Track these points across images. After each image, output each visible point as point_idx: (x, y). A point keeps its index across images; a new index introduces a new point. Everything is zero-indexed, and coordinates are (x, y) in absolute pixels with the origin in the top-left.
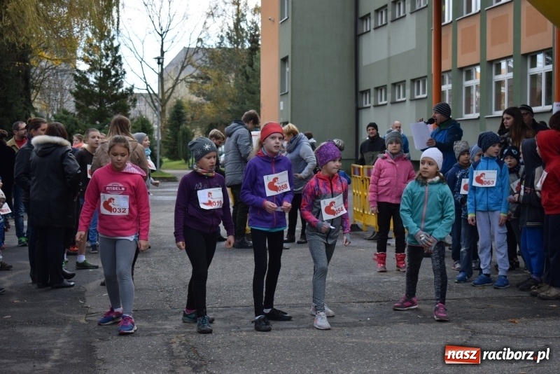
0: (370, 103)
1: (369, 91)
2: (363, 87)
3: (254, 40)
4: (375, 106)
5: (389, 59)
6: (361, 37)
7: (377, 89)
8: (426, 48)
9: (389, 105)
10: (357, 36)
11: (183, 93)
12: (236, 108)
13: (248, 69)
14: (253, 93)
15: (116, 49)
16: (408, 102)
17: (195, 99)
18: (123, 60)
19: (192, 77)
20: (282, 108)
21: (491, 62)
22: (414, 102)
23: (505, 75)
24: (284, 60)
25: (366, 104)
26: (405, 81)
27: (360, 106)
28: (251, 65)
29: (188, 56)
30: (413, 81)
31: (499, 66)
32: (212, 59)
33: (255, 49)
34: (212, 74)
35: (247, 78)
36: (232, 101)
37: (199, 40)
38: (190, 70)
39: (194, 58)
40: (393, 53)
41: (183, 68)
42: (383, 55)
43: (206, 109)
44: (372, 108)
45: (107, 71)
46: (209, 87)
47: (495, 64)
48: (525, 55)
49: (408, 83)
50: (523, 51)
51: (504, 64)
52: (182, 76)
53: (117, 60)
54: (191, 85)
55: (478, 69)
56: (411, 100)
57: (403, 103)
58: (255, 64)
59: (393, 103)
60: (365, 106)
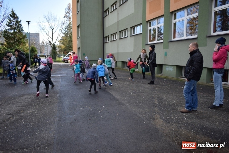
0: (108, 40)
1: (108, 36)
4: (111, 41)
5: (118, 22)
6: (105, 18)
7: (111, 35)
9: (118, 40)
10: (103, 18)
16: (129, 37)
20: (78, 43)
22: (133, 37)
24: (78, 27)
25: (107, 41)
26: (127, 29)
27: (104, 42)
30: (131, 28)
40: (120, 19)
44: (110, 42)
49: (129, 29)
56: (130, 36)
57: (126, 39)
59: (120, 39)
60: (106, 42)
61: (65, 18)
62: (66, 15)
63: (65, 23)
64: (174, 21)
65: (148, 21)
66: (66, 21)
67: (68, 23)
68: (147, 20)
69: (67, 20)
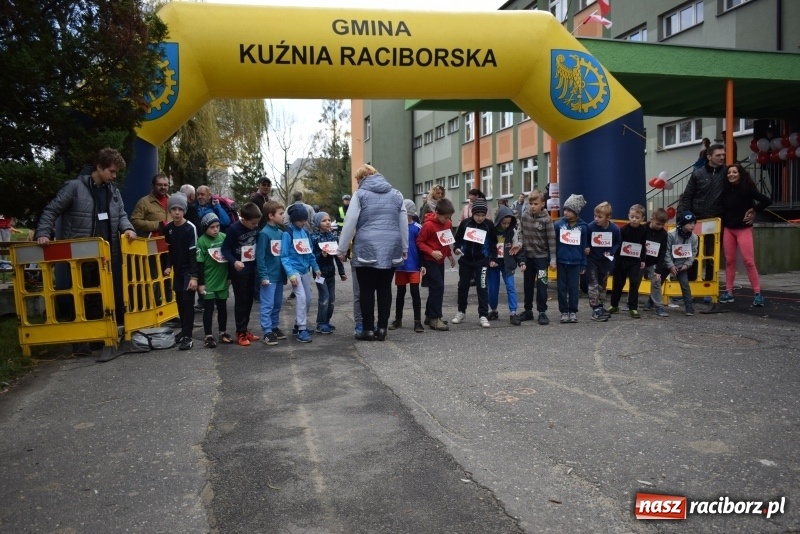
1: (421, 184)
2: (417, 182)
3: (346, 153)
5: (434, 164)
6: (416, 150)
7: (426, 183)
8: (457, 157)
10: (413, 150)
11: (300, 187)
12: (335, 196)
13: (343, 171)
14: (346, 186)
15: (260, 159)
17: (306, 190)
18: (265, 166)
19: (305, 176)
21: (499, 165)
23: (509, 173)
26: (444, 177)
27: (416, 194)
28: (344, 169)
29: (302, 164)
30: (450, 177)
31: (504, 167)
32: (319, 165)
33: (346, 158)
34: (318, 175)
35: (342, 177)
36: (332, 192)
37: (310, 153)
38: (304, 172)
39: (307, 164)
40: (437, 160)
41: (299, 171)
42: (431, 162)
43: (315, 197)
45: (255, 173)
46: (316, 183)
47: (502, 166)
48: (521, 160)
49: (447, 179)
50: (520, 158)
51: (507, 167)
52: (299, 176)
53: (261, 166)
54: (305, 182)
55: (491, 169)
56: (450, 189)
58: (347, 168)
61: (323, 123)
62: (325, 116)
63: (322, 135)
64: (484, 178)
65: (464, 173)
66: (324, 132)
67: (330, 134)
68: (464, 171)
69: (328, 127)
